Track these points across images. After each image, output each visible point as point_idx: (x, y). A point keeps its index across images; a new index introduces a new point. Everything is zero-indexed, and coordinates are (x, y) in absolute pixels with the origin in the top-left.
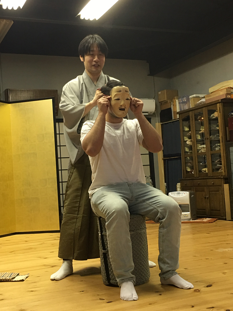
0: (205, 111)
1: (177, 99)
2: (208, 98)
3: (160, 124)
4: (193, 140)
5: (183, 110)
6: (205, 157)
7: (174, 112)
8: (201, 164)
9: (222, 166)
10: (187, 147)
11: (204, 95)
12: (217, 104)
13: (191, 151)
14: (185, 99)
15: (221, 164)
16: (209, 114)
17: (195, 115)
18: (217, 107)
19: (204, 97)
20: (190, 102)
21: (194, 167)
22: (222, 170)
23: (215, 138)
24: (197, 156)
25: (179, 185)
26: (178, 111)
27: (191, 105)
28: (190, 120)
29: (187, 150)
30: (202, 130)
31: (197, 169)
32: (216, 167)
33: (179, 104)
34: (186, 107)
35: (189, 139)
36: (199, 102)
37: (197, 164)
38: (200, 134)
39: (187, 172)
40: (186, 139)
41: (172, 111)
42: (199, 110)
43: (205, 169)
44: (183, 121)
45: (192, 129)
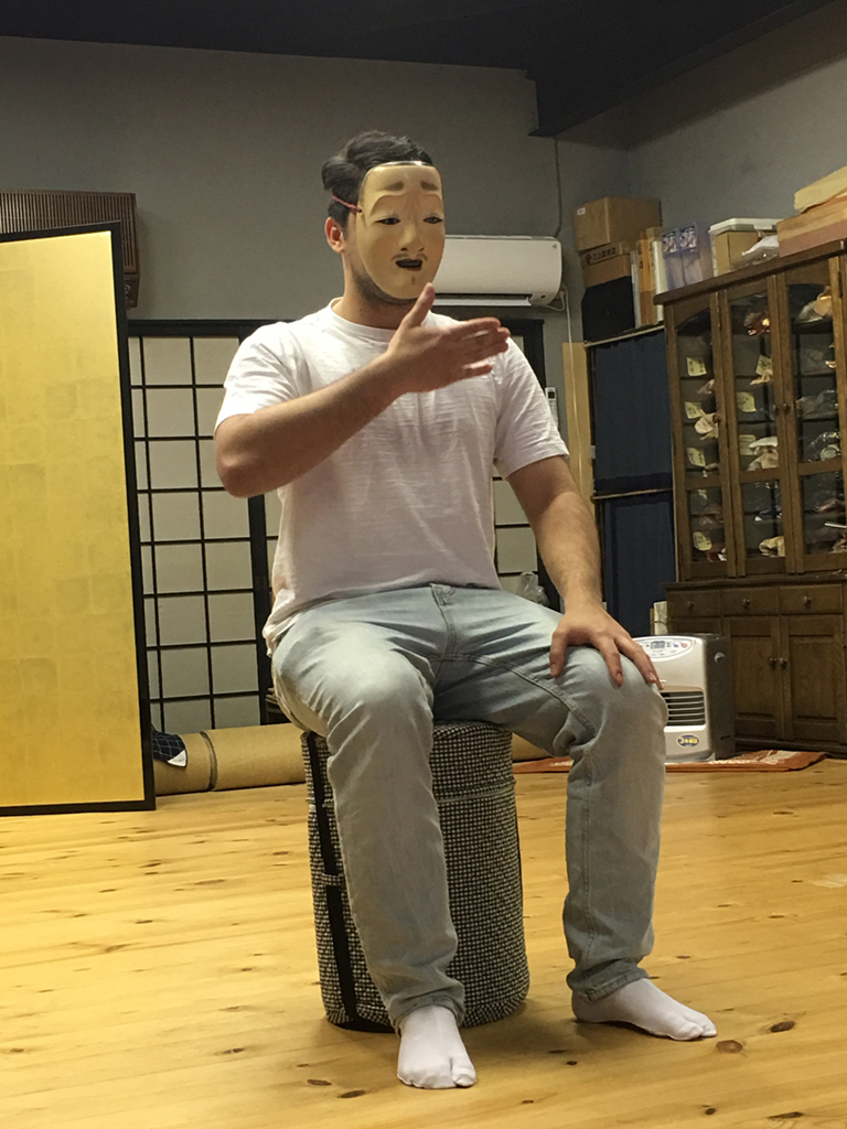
0: (776, 289)
1: (657, 237)
2: (789, 235)
3: (582, 346)
4: (723, 417)
5: (680, 284)
6: (772, 491)
7: (643, 295)
8: (757, 519)
10: (698, 448)
11: (775, 222)
12: (830, 260)
13: (713, 465)
14: (690, 240)
15: (842, 522)
16: (795, 307)
17: (733, 309)
18: (828, 274)
19: (773, 231)
20: (714, 249)
21: (728, 535)
22: (846, 543)
23: (819, 406)
24: (742, 485)
25: (660, 611)
26: (660, 287)
27: (715, 266)
28: (710, 328)
29: (697, 458)
30: (765, 373)
31: (741, 541)
32: (822, 532)
33: (663, 263)
34: (696, 274)
35: (707, 413)
36: (752, 250)
37: (739, 517)
38: (754, 391)
39: (697, 554)
40: (694, 411)
41: (636, 289)
42: (751, 287)
43: (773, 540)
44: (679, 334)
45: (718, 371)
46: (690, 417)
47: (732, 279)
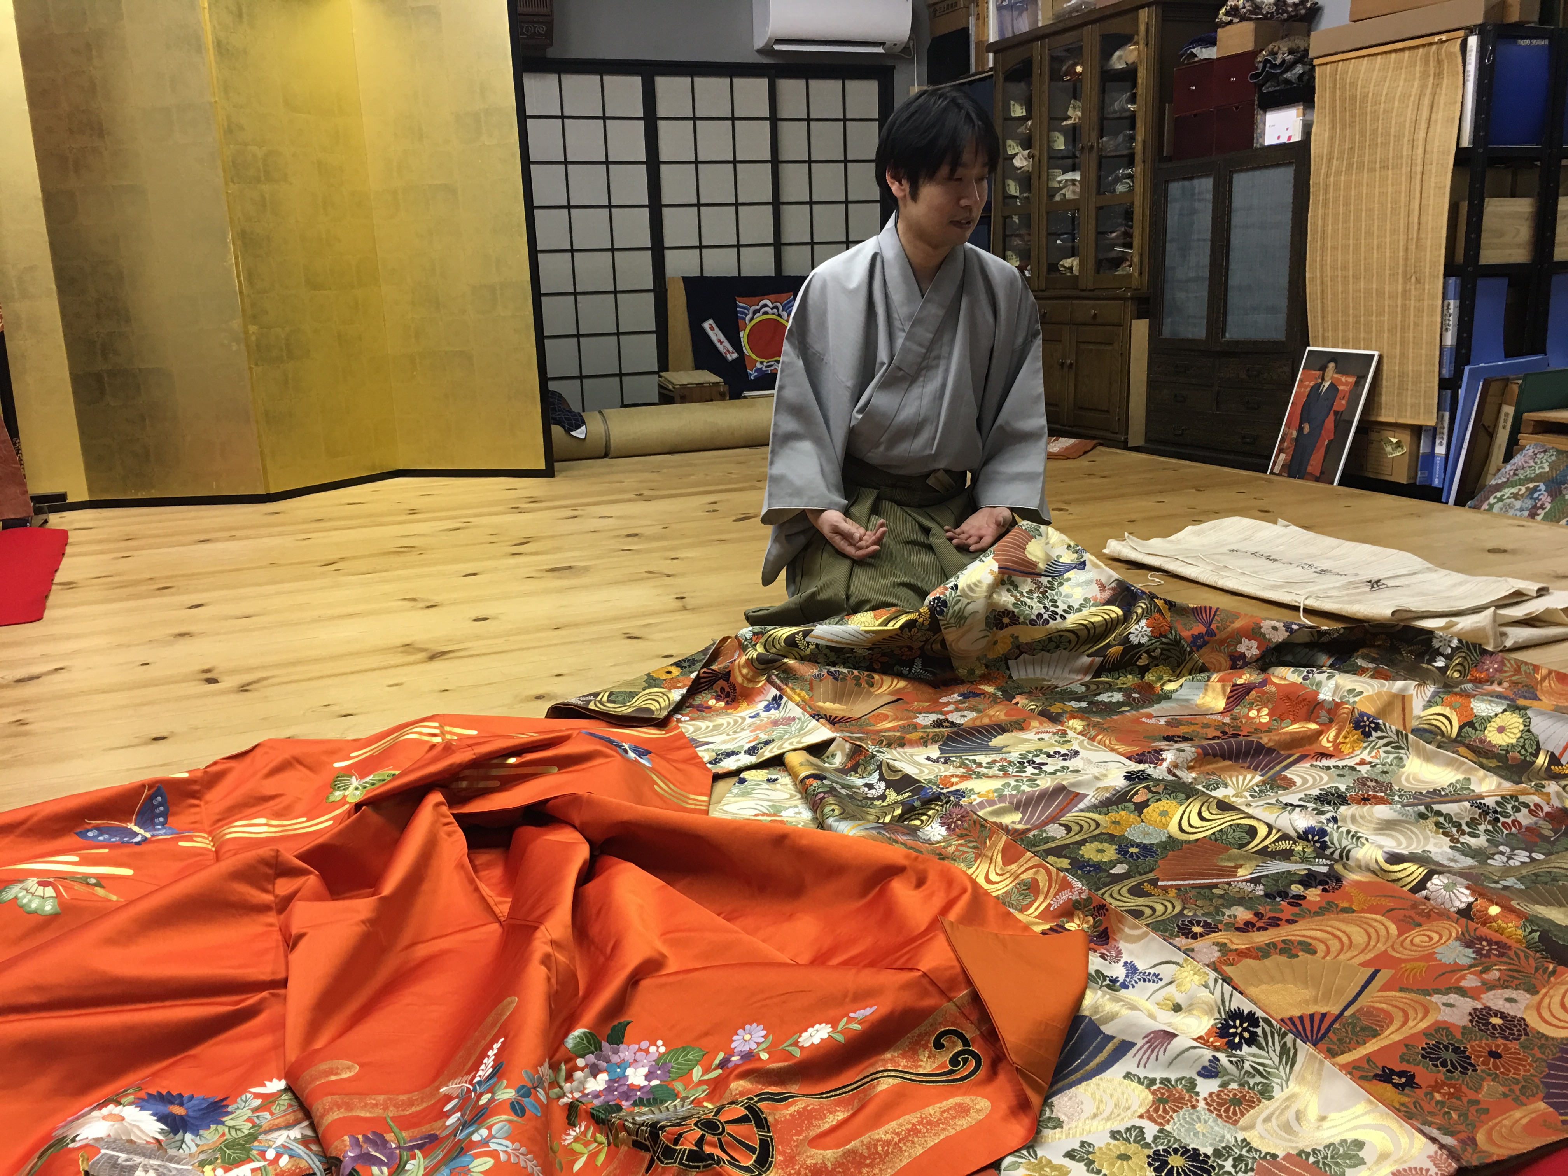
0: (1091, 37)
4: (1037, 153)
5: (1009, 34)
6: (1073, 218)
7: (977, 42)
8: (1059, 242)
9: (1134, 253)
10: (1014, 180)
12: (1140, 11)
13: (1026, 195)
15: (1130, 246)
16: (1107, 54)
17: (1052, 56)
18: (1137, 25)
20: (1039, 3)
21: (1034, 254)
22: (1130, 266)
23: (1119, 145)
24: (1048, 213)
26: (993, 37)
27: (1040, 17)
28: (1031, 74)
29: (1013, 189)
30: (1075, 115)
31: (1044, 260)
32: (1112, 255)
33: (996, 12)
34: (1023, 25)
35: (1024, 149)
36: (1073, 2)
37: (1044, 241)
38: (1064, 131)
40: (1013, 147)
41: (973, 39)
42: (1069, 37)
43: (1069, 260)
44: (1006, 79)
45: (1036, 113)
47: (1054, 29)
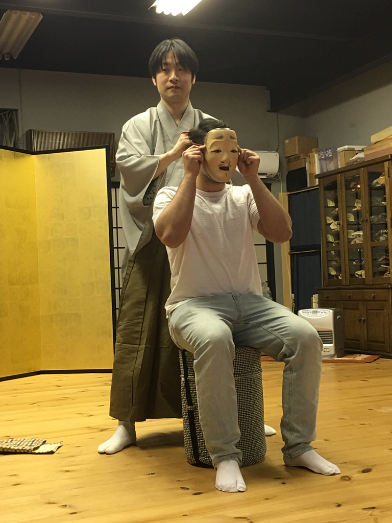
0: (363, 173)
1: (316, 152)
2: (369, 152)
3: (286, 194)
4: (341, 223)
5: (325, 171)
6: (360, 252)
7: (310, 174)
8: (354, 263)
9: (390, 268)
10: (331, 234)
11: (363, 147)
12: (385, 163)
13: (337, 241)
14: (329, 153)
15: (388, 264)
16: (371, 180)
17: (346, 180)
18: (384, 168)
19: (362, 151)
20: (339, 157)
21: (343, 269)
22: (389, 274)
23: (379, 219)
24: (348, 249)
25: (315, 298)
26: (317, 172)
27: (339, 164)
28: (337, 188)
29: (331, 239)
30: (358, 206)
31: (348, 271)
32: (380, 269)
33: (319, 162)
34: (331, 167)
35: (335, 221)
36: (354, 158)
37: (347, 262)
38: (354, 213)
39: (329, 274)
40: (330, 220)
41: (308, 173)
42: (353, 173)
43: (360, 271)
44: (325, 190)
45: (339, 205)
46: (328, 222)
47: (346, 169)
